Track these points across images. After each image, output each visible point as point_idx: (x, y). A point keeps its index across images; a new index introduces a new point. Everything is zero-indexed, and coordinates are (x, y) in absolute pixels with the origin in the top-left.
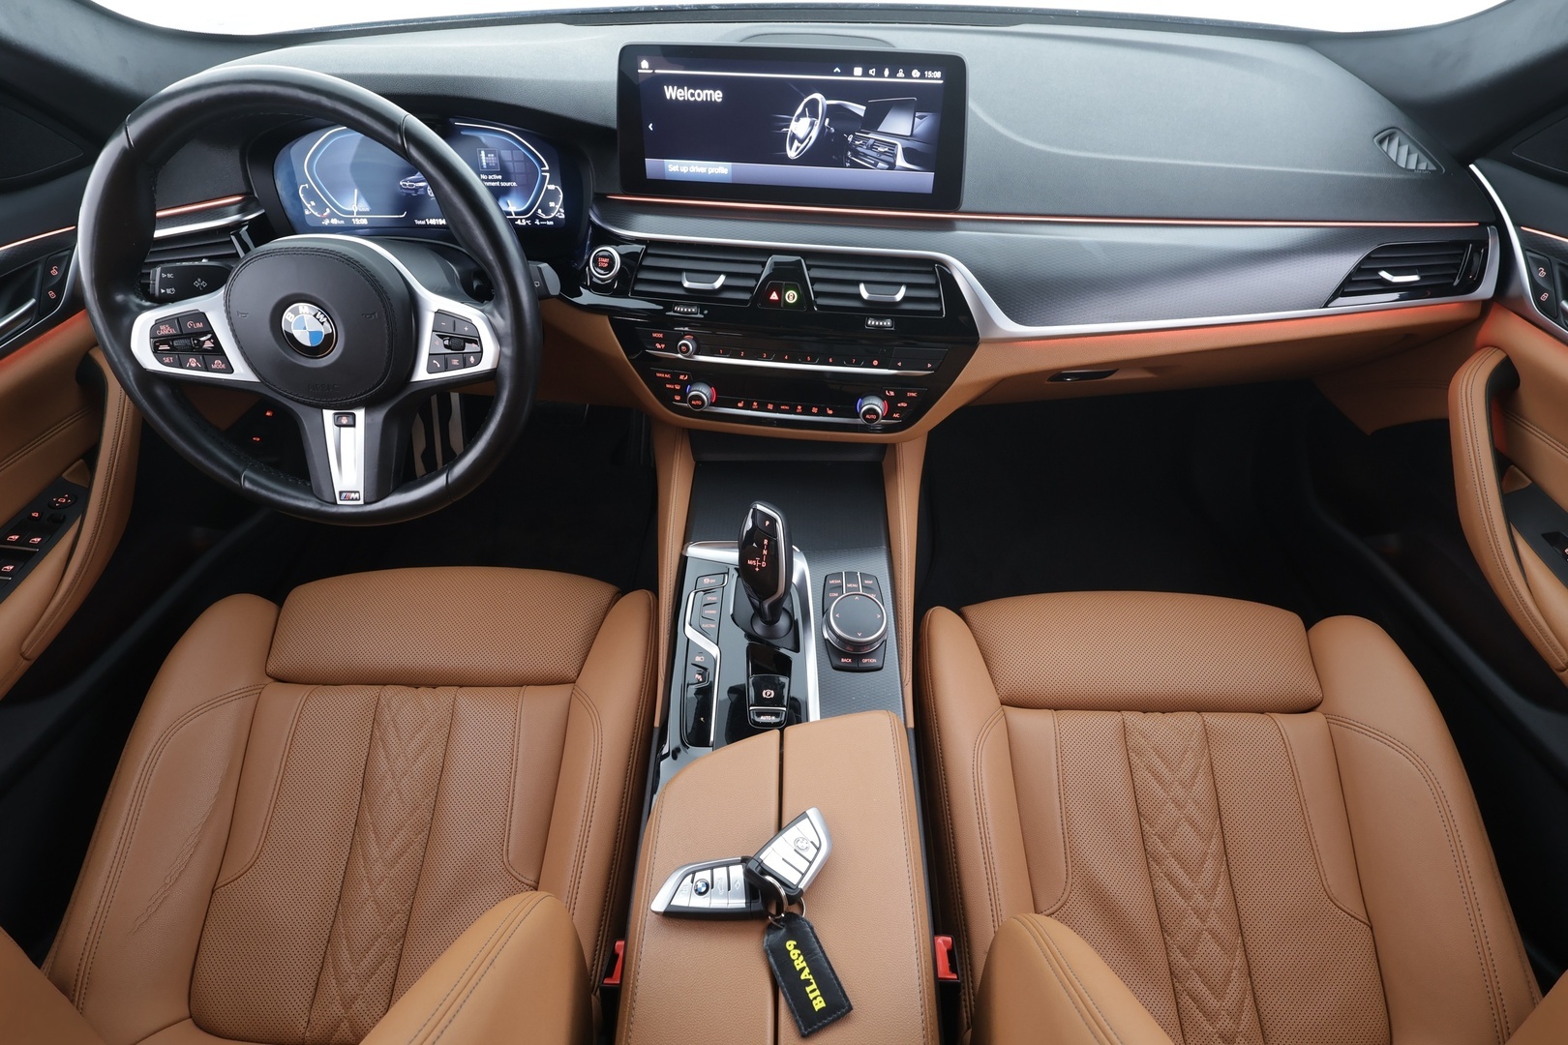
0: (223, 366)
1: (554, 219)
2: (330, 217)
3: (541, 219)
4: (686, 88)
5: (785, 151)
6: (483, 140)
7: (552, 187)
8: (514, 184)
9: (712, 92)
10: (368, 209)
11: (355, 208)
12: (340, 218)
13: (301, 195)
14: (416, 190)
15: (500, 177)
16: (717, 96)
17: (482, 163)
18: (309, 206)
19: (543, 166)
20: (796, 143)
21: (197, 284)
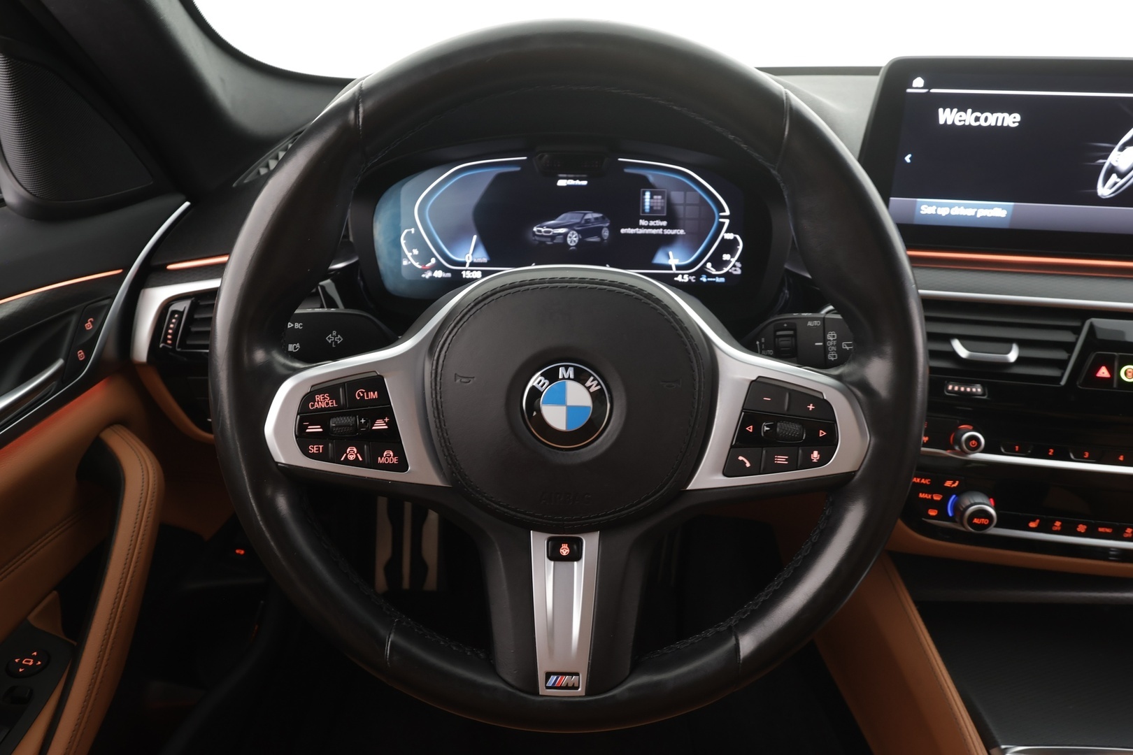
0: (395, 460)
1: (727, 275)
2: (433, 269)
3: (709, 275)
4: (969, 111)
5: (1095, 187)
6: (651, 179)
7: (730, 236)
8: (682, 232)
9: (1006, 115)
10: (485, 260)
11: (468, 259)
12: (446, 270)
13: (403, 242)
14: (554, 237)
15: (665, 223)
16: (1011, 120)
17: (644, 206)
18: (409, 255)
19: (724, 211)
20: (1114, 178)
21: (330, 338)
